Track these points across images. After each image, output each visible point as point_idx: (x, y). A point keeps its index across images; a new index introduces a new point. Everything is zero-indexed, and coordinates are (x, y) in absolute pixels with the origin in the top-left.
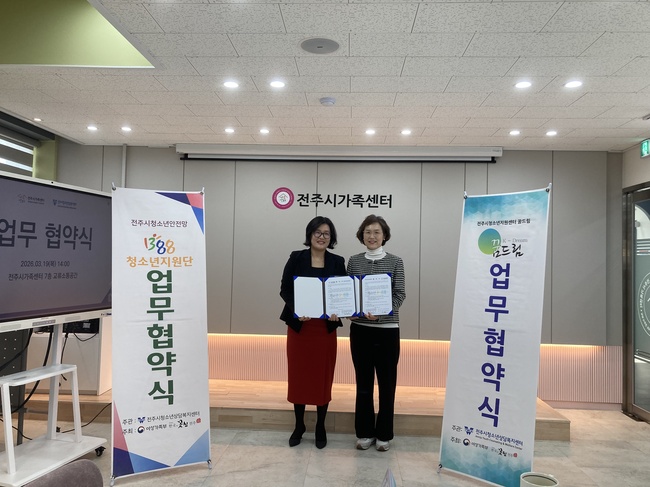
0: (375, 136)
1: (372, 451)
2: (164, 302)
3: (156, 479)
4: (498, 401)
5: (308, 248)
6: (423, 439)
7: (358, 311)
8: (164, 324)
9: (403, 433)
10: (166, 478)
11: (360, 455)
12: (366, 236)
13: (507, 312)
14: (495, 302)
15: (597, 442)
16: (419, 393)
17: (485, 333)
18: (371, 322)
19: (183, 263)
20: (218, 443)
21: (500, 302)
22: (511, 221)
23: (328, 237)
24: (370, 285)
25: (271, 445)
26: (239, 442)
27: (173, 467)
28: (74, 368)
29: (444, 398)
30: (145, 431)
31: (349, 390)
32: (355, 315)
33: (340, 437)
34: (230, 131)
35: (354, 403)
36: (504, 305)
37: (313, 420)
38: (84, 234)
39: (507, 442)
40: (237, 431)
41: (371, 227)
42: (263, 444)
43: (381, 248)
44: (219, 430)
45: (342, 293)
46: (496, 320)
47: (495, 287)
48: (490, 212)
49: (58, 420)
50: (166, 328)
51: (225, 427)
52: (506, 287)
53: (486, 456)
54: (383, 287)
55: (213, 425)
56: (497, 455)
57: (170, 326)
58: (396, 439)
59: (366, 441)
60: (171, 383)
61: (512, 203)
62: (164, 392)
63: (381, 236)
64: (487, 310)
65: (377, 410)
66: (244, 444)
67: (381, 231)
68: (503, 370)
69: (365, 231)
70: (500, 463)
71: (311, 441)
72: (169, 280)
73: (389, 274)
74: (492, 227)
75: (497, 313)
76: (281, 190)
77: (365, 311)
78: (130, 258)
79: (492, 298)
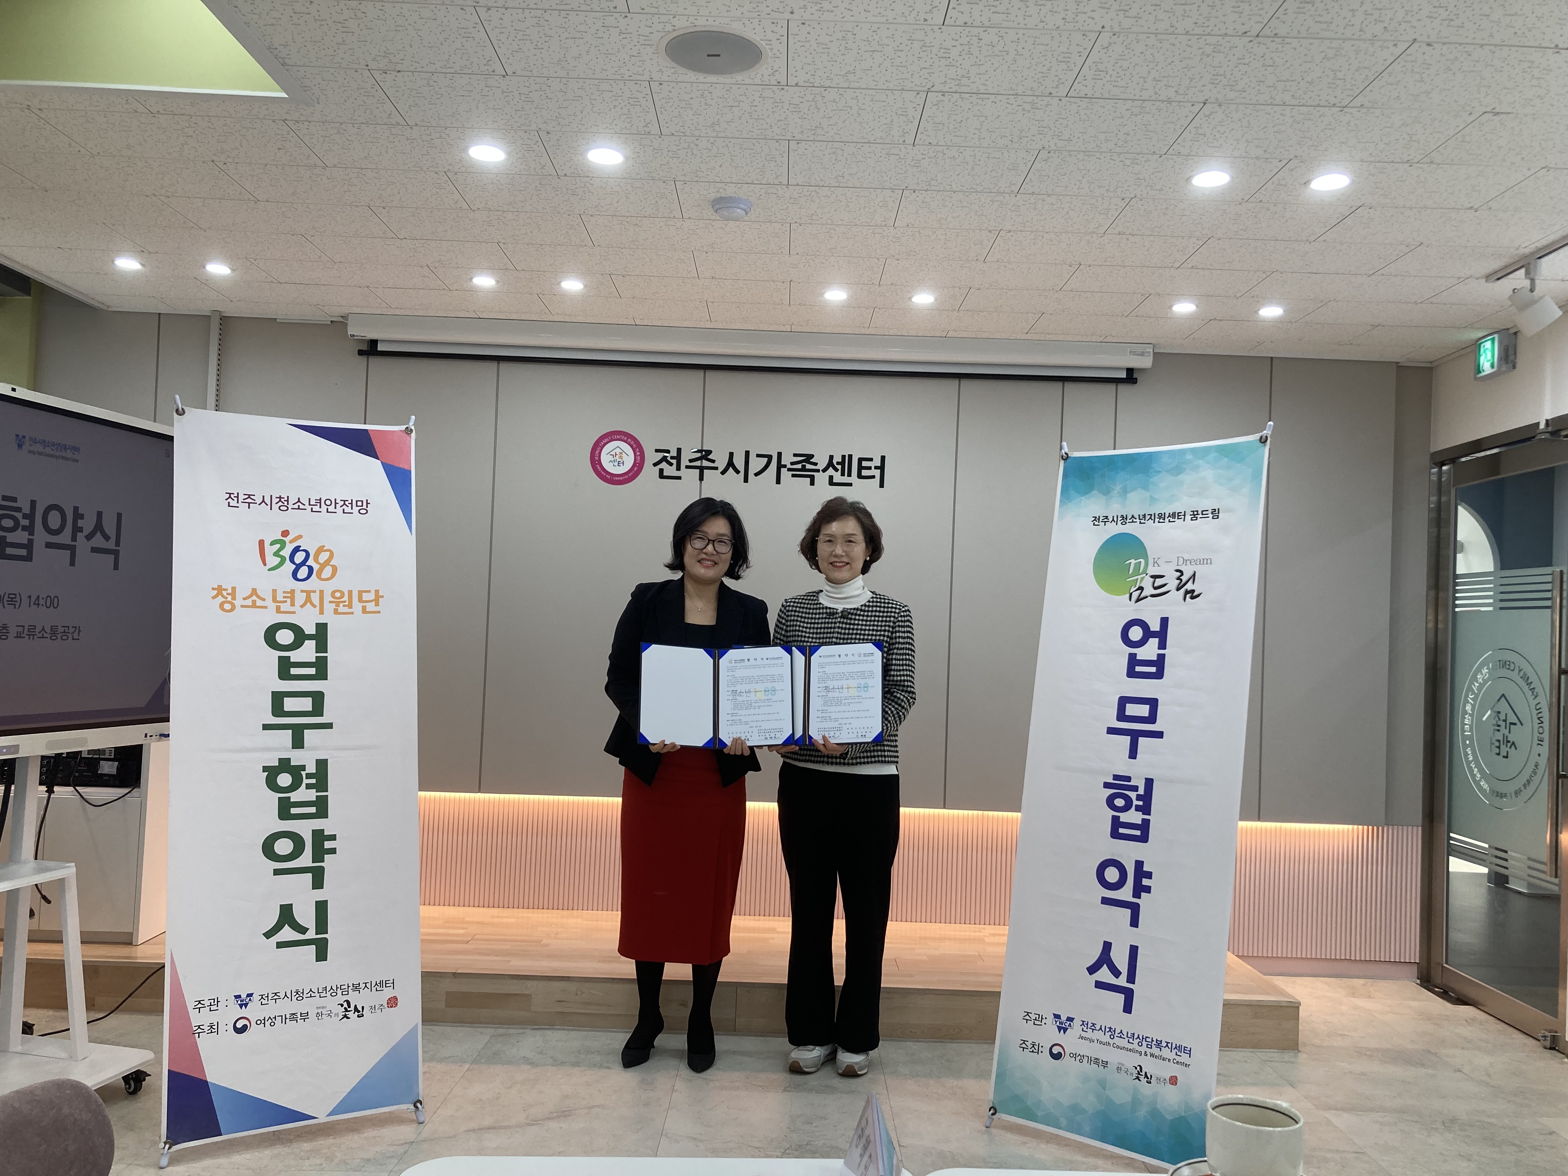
0: (847, 307)
1: (826, 1077)
2: (306, 704)
3: (279, 1149)
4: (1134, 951)
5: (677, 576)
6: (953, 1047)
7: (799, 733)
8: (306, 759)
9: (903, 1034)
10: (306, 1146)
11: (797, 1088)
12: (823, 549)
13: (1159, 735)
14: (1132, 710)
15: (1361, 1053)
16: (942, 939)
17: (1107, 785)
18: (830, 759)
19: (357, 606)
20: (441, 1060)
21: (1143, 710)
22: (1173, 515)
23: (726, 550)
24: (829, 670)
25: (576, 1064)
26: (494, 1058)
27: (322, 1118)
28: (68, 871)
29: (1003, 950)
30: (253, 1029)
31: (773, 930)
32: (790, 740)
33: (749, 1043)
34: (484, 281)
35: (784, 962)
36: (1152, 718)
37: (684, 1004)
38: (99, 527)
39: (1155, 1051)
40: (490, 1031)
41: (835, 528)
42: (557, 1063)
43: (860, 580)
44: (448, 1029)
45: (761, 687)
46: (1133, 754)
47: (1131, 673)
48: (1125, 492)
49: (26, 1006)
50: (311, 768)
51: (459, 1021)
52: (1159, 675)
53: (1103, 1084)
54: (862, 675)
55: (429, 1017)
56: (1128, 1081)
57: (322, 765)
58: (884, 1049)
59: (812, 1054)
60: (321, 908)
61: (1178, 470)
62: (303, 930)
63: (859, 550)
64: (1111, 731)
65: (839, 978)
66: (509, 1062)
67: (860, 538)
68: (1149, 875)
69: (821, 538)
70: (1136, 1101)
71: (674, 1053)
72: (322, 646)
73: (878, 645)
74: (1129, 528)
75: (1135, 736)
76: (612, 436)
77: (815, 733)
78: (220, 590)
79: (1123, 701)
